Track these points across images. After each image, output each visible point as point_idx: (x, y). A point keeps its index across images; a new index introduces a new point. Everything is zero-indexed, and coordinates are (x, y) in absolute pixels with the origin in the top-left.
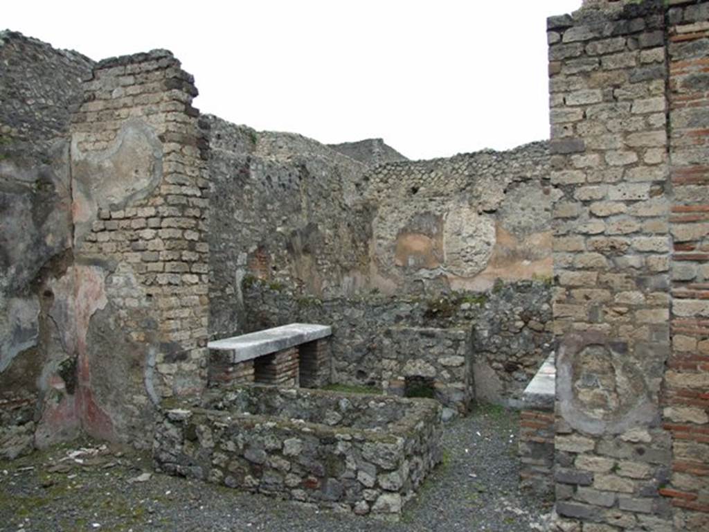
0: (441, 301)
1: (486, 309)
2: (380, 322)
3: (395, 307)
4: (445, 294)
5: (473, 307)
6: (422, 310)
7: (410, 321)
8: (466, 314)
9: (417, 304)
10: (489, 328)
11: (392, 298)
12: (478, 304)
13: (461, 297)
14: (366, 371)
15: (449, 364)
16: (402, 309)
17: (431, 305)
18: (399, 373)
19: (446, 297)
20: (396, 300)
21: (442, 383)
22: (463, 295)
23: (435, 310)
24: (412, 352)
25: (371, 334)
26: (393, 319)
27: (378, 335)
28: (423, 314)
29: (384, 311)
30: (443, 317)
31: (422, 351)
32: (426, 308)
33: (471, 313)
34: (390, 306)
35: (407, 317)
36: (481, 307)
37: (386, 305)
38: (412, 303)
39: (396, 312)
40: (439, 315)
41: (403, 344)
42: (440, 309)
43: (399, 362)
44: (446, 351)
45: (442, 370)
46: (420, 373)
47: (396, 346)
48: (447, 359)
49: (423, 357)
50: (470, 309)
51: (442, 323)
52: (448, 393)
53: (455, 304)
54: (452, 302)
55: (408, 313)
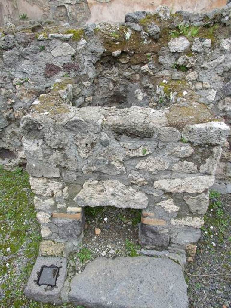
0: (128, 35)
1: (223, 51)
2: (18, 77)
3: (43, 49)
4: (135, 21)
5: (194, 48)
6: (93, 52)
7: (73, 74)
8: (181, 61)
9: (83, 41)
10: (221, 85)
11: (34, 30)
12: (208, 42)
13: (167, 25)
14: (12, 149)
15: (182, 190)
16: (54, 53)
17: (108, 43)
18: (70, 201)
19: (138, 27)
20: (41, 36)
21: (161, 218)
22: (170, 21)
23: (117, 53)
24: (94, 168)
25: (7, 98)
26: (42, 71)
27: (19, 99)
28: (94, 60)
29: (22, 57)
30: (130, 64)
31: (120, 167)
32: (101, 50)
33: (190, 59)
34: (32, 47)
35: (67, 67)
36: (213, 47)
37: (25, 45)
38: (73, 40)
39: (45, 58)
40: (123, 61)
41: (71, 152)
42: (127, 49)
43: (68, 184)
44: (176, 167)
45: (162, 199)
46: (114, 202)
47: (56, 155)
48: (177, 182)
49: (120, 176)
50: (189, 52)
51: (127, 74)
52: (170, 233)
53: (156, 41)
54: (150, 37)
55: (68, 60)
